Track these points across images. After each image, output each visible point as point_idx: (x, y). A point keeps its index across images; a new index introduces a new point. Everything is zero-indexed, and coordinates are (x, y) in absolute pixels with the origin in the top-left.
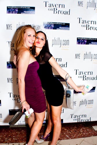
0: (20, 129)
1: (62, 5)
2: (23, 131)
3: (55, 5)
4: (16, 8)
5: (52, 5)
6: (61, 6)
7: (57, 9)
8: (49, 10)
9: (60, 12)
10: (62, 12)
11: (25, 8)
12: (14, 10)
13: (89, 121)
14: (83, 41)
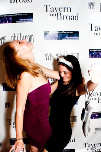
1: (68, 8)
3: (59, 9)
4: (10, 16)
5: (54, 9)
6: (66, 10)
7: (61, 14)
8: (51, 15)
9: (65, 17)
10: (68, 18)
11: (21, 15)
12: (7, 19)
14: (98, 53)
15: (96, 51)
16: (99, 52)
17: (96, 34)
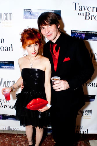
0: (5, 136)
2: (7, 140)
13: (86, 133)
14: (80, 35)
15: (79, 33)
16: (82, 33)
17: (80, 14)
